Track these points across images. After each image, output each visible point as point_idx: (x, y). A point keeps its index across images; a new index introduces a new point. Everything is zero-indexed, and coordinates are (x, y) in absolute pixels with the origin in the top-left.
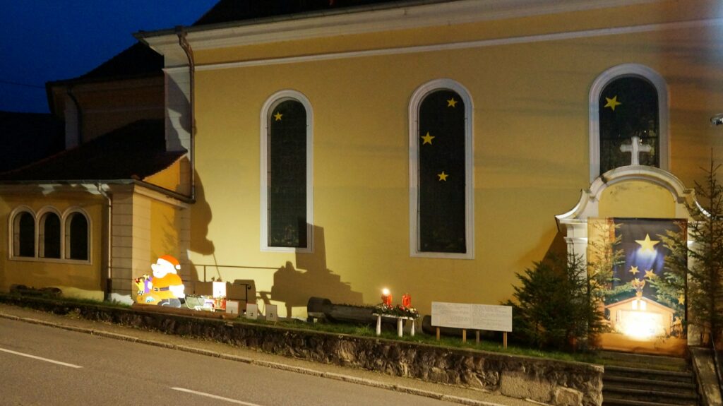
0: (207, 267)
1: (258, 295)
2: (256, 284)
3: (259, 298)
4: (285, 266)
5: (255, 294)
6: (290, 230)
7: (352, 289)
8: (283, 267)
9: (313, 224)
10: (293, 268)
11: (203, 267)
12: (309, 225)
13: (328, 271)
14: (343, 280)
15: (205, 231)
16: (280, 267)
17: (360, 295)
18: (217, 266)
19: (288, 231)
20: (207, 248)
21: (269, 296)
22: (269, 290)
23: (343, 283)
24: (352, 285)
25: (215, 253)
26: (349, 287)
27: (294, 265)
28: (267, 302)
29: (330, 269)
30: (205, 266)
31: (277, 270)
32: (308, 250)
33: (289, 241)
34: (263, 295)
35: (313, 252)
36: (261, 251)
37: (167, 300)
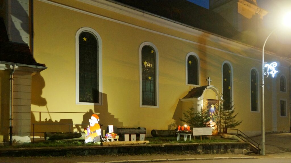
0: (41, 113)
1: (74, 126)
2: (73, 121)
3: (75, 128)
4: (89, 112)
5: (73, 126)
6: (88, 94)
7: (119, 121)
8: (88, 112)
9: (102, 92)
10: (93, 112)
11: (39, 113)
12: (100, 92)
13: (109, 113)
14: (115, 117)
15: (41, 92)
16: (86, 112)
17: (122, 123)
18: (48, 112)
19: (87, 94)
20: (43, 102)
21: (80, 127)
22: (80, 123)
23: (115, 119)
24: (119, 119)
25: (48, 105)
26: (118, 120)
27: (93, 111)
28: (79, 129)
29: (110, 113)
30: (40, 112)
31: (85, 113)
32: (100, 104)
33: (88, 99)
34: (77, 126)
35: (102, 105)
36: (76, 104)
37: (96, 137)
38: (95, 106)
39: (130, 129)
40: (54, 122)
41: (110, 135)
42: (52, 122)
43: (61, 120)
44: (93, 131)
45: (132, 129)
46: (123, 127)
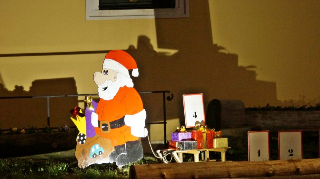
4: (136, 46)
13: (217, 48)
16: (125, 48)
17: (272, 86)
23: (243, 68)
32: (178, 12)
35: (188, 15)
36: (88, 18)
37: (123, 146)
38: (158, 20)
39: (303, 109)
40: (11, 92)
41: (188, 135)
42: (6, 91)
43: (36, 84)
44: (114, 119)
45: (311, 109)
46: (271, 105)
